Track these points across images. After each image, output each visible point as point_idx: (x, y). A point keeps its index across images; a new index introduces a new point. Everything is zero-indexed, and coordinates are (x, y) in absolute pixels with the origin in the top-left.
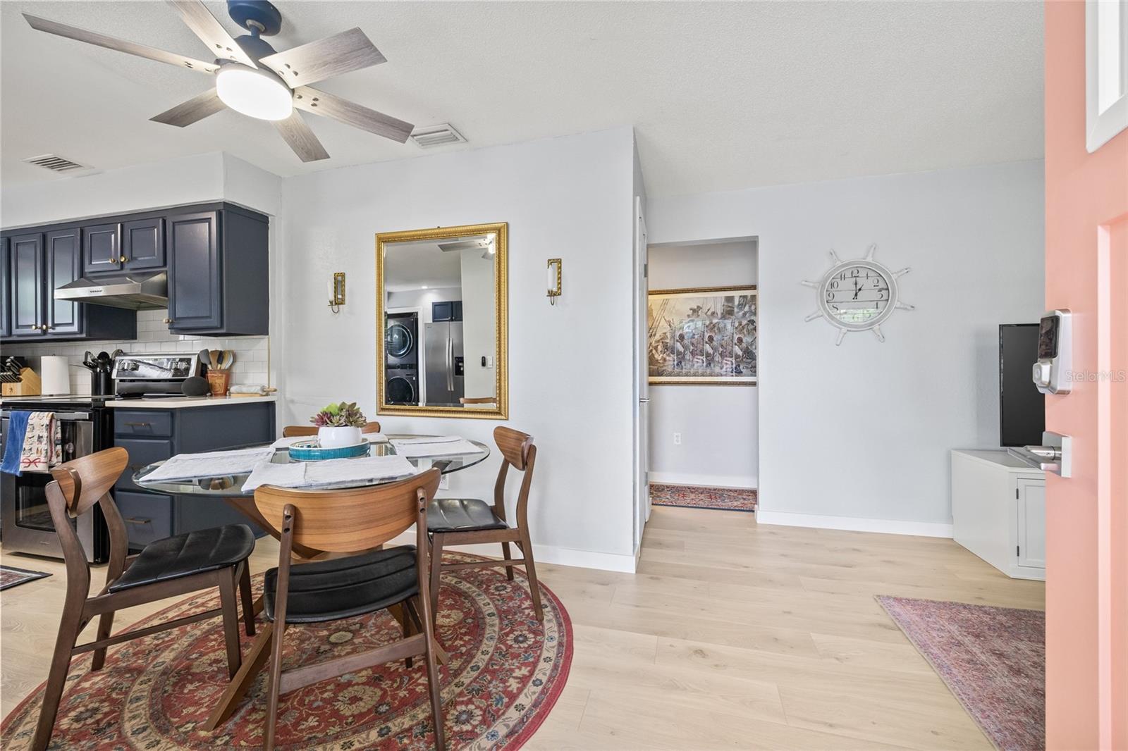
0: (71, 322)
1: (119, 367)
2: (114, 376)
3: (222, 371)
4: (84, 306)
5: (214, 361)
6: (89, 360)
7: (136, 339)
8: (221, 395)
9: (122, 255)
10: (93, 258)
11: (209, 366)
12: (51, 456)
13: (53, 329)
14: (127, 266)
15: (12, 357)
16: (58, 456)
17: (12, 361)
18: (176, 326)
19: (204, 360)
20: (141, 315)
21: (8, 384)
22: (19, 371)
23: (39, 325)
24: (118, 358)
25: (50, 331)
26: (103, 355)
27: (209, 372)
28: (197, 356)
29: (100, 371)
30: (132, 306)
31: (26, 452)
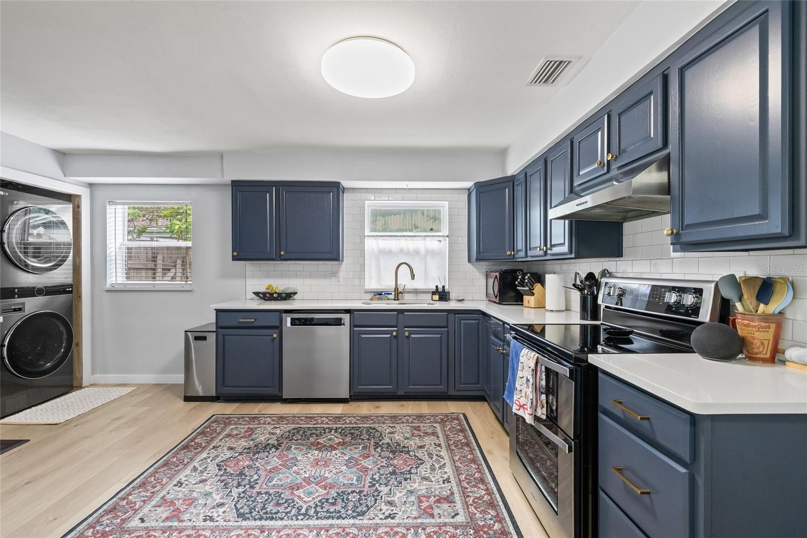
0: (563, 242)
1: (604, 291)
2: (600, 301)
3: (766, 318)
4: (574, 222)
5: (749, 297)
6: (578, 282)
7: (622, 256)
8: (764, 361)
9: (609, 152)
10: (580, 169)
11: (738, 305)
12: (536, 407)
13: (551, 250)
14: (614, 166)
15: (529, 275)
16: (543, 407)
17: (529, 278)
18: (685, 239)
19: (727, 293)
20: (628, 227)
21: (527, 296)
22: (533, 286)
23: (542, 247)
24: (604, 280)
25: (549, 252)
26: (591, 276)
27: (739, 316)
28: (713, 285)
29: (587, 294)
30: (617, 218)
31: (518, 392)
